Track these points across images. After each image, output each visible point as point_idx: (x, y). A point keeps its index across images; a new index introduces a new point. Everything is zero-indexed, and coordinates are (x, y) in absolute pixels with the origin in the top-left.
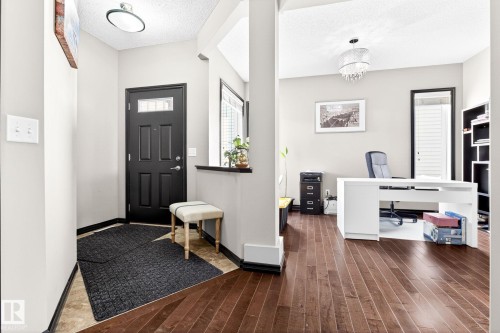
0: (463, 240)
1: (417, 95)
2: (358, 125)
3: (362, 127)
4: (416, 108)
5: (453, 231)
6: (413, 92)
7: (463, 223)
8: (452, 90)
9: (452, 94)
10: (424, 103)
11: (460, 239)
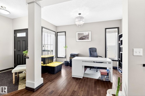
0: (109, 79)
1: (107, 30)
2: (89, 39)
3: (90, 40)
4: (107, 34)
5: (106, 76)
6: (106, 29)
7: (109, 74)
8: (118, 28)
9: (118, 29)
10: (109, 32)
11: (108, 79)
